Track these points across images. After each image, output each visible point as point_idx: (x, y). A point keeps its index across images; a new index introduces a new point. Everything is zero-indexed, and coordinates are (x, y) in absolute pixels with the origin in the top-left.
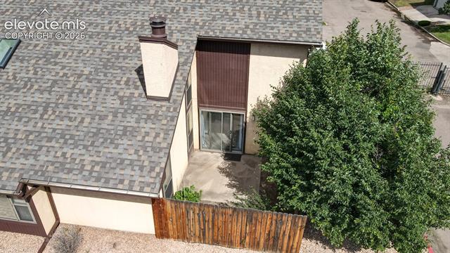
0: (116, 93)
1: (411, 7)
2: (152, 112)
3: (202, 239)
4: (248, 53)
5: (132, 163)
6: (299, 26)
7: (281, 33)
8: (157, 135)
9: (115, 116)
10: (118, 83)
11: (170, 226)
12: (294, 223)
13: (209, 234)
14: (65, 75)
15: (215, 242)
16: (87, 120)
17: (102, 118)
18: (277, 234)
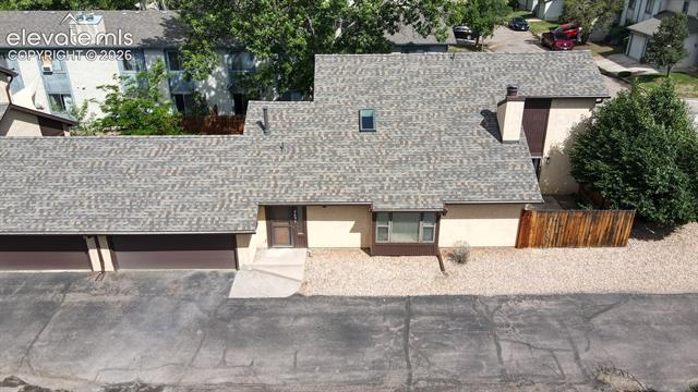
0: (475, 142)
1: (600, 57)
2: (510, 151)
3: (555, 244)
4: (549, 107)
5: (514, 184)
6: (588, 84)
7: (577, 90)
8: (522, 166)
9: (484, 156)
10: (472, 134)
11: (531, 235)
12: (626, 218)
13: (560, 239)
14: (427, 132)
15: (565, 245)
16: (465, 161)
17: (476, 158)
18: (612, 228)
